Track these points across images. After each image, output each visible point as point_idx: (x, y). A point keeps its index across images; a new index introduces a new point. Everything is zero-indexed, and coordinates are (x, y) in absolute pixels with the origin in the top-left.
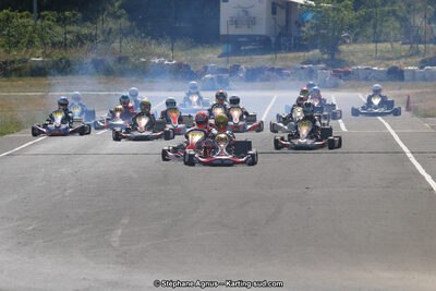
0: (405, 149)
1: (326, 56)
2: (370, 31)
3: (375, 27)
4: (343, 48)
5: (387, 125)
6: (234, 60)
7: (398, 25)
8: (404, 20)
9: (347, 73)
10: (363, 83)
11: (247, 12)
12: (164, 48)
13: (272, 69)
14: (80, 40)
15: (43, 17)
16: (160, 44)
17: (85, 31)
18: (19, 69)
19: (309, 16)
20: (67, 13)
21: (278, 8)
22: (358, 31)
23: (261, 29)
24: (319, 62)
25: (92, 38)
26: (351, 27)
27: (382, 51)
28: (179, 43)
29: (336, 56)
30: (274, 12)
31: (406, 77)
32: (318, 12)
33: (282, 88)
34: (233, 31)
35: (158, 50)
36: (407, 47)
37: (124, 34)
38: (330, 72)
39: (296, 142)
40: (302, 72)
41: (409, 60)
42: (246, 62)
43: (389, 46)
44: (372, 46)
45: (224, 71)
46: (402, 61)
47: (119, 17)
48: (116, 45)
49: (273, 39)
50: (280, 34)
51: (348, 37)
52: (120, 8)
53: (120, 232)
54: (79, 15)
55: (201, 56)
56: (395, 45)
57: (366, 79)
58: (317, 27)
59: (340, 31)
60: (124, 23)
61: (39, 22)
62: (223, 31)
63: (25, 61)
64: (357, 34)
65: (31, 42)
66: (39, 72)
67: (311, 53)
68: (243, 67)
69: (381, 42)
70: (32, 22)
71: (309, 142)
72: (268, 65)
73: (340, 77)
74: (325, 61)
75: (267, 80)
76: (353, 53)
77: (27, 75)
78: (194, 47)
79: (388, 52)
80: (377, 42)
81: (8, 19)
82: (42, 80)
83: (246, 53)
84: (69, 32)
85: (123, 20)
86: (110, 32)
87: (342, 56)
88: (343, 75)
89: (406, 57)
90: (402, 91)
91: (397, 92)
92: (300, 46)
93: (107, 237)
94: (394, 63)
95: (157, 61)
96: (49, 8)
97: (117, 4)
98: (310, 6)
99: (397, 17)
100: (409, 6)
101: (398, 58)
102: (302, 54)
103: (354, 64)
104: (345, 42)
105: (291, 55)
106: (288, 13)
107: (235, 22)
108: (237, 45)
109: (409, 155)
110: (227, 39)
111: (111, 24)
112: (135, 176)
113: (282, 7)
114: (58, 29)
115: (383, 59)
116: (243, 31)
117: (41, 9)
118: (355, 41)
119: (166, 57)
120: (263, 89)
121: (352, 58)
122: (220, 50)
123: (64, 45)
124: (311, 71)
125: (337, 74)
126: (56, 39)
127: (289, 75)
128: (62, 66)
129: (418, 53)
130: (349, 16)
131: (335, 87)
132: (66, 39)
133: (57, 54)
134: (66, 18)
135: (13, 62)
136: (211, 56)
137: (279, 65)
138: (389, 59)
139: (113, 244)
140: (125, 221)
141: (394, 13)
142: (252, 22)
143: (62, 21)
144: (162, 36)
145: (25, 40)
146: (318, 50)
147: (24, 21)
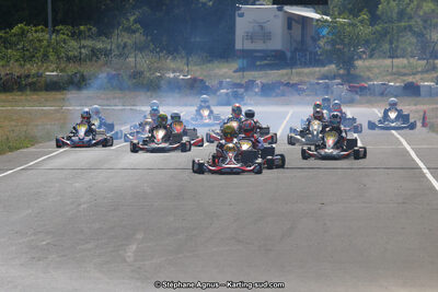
0: (421, 165)
1: (341, 72)
2: (386, 46)
3: (391, 43)
4: (359, 63)
5: (402, 140)
6: (250, 75)
7: (414, 40)
8: (420, 35)
9: (363, 89)
10: (379, 98)
11: (262, 27)
12: (180, 63)
13: (288, 84)
14: (95, 54)
15: (58, 31)
16: (174, 58)
17: (99, 45)
18: (34, 83)
19: (325, 32)
20: (82, 28)
21: (293, 23)
22: (373, 47)
23: (277, 44)
24: (334, 77)
25: (107, 53)
26: (367, 43)
27: (398, 67)
29: (352, 71)
30: (290, 27)
31: (422, 93)
32: (334, 27)
33: (299, 103)
34: (249, 46)
35: (172, 65)
36: (424, 62)
37: (140, 48)
38: (346, 87)
39: (322, 152)
40: (317, 87)
41: (426, 76)
42: (261, 77)
43: (405, 61)
44: (388, 62)
45: (240, 86)
46: (418, 77)
47: (134, 32)
48: (131, 60)
49: (289, 54)
50: (296, 49)
51: (364, 52)
52: (135, 22)
53: (134, 247)
54: (94, 29)
55: (217, 71)
56: (411, 60)
57: (382, 94)
58: (333, 43)
59: (356, 46)
60: (139, 37)
61: (54, 37)
62: (238, 46)
63: (39, 75)
64: (373, 50)
65: (45, 57)
66: (54, 86)
67: (326, 68)
68: (258, 82)
69: (397, 57)
70: (47, 36)
71: (335, 152)
72: (284, 80)
73: (357, 93)
74: (341, 76)
75: (283, 95)
76: (369, 69)
77: (41, 90)
78: (210, 61)
79: (404, 67)
80: (392, 57)
81: (23, 33)
82: (58, 95)
83: (262, 68)
84: (84, 47)
85: (137, 35)
86: (125, 46)
87: (357, 72)
88: (359, 89)
89: (422, 72)
90: (418, 107)
91: (414, 108)
92: (315, 61)
93: (121, 252)
94: (410, 79)
95: (172, 75)
96: (64, 22)
97: (132, 19)
98: (326, 21)
99: (414, 33)
100: (425, 21)
101: (414, 74)
102: (317, 69)
103: (369, 79)
104: (360, 58)
105: (306, 70)
106: (303, 28)
107: (251, 37)
108: (254, 60)
109: (426, 171)
110: (246, 54)
111: (126, 39)
112: (149, 191)
113: (297, 22)
114: (73, 43)
115: (400, 74)
116: (259, 46)
117: (56, 23)
118: (371, 56)
119: (181, 71)
120: (277, 104)
121: (368, 73)
122: (235, 65)
123: (78, 59)
124: (327, 87)
125: (352, 90)
126: (70, 54)
127: (304, 90)
128: (76, 80)
129: (434, 68)
130: (365, 31)
131: (351, 102)
132: (80, 53)
133: (72, 69)
134: (80, 32)
135: (28, 76)
136: (225, 71)
137: (295, 80)
138: (405, 75)
139: (128, 259)
140: (139, 236)
141: (410, 28)
142: (267, 36)
143: (76, 35)
144: (176, 50)
145: (39, 54)
146: (333, 66)
147: (39, 35)
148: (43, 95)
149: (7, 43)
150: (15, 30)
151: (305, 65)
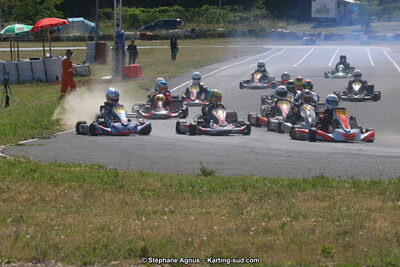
1: (364, 28)
3: (389, 14)
4: (373, 24)
6: (318, 30)
9: (375, 37)
10: (383, 42)
11: (324, 6)
12: (284, 24)
13: (337, 35)
15: (224, 8)
16: (282, 22)
17: (245, 15)
18: (212, 34)
19: (356, 9)
20: (236, 7)
21: (340, 4)
22: (380, 16)
23: (332, 15)
24: (360, 31)
25: (248, 19)
26: (377, 14)
27: (392, 26)
28: (290, 22)
29: (369, 29)
30: (338, 6)
33: (343, 44)
34: (318, 16)
35: (281, 25)
37: (263, 17)
38: (365, 36)
40: (352, 36)
42: (324, 31)
43: (395, 23)
44: (387, 23)
45: (313, 35)
47: (260, 8)
48: (261, 22)
49: (338, 19)
50: (341, 17)
51: (375, 19)
52: (262, 4)
54: (242, 7)
55: (302, 28)
57: (384, 40)
58: (360, 14)
60: (264, 11)
61: (222, 11)
62: (313, 16)
63: (215, 30)
64: (380, 18)
65: (218, 21)
66: (222, 36)
67: (356, 27)
68: (323, 34)
69: (392, 21)
70: (219, 11)
72: (336, 32)
73: (372, 39)
74: (363, 31)
75: (335, 40)
76: (377, 27)
77: (216, 38)
78: (299, 23)
79: (395, 26)
80: (389, 21)
81: (207, 9)
82: (224, 40)
83: (325, 26)
84: (237, 16)
86: (257, 16)
87: (372, 28)
88: (373, 37)
92: (351, 23)
94: (398, 32)
95: (280, 30)
96: (227, 4)
97: (260, 2)
98: (357, 4)
102: (352, 27)
103: (377, 32)
104: (373, 22)
105: (347, 28)
106: (345, 7)
107: (319, 11)
108: (320, 23)
110: (315, 20)
111: (258, 12)
114: (231, 14)
115: (393, 30)
116: (323, 15)
117: (223, 5)
118: (379, 21)
119: (285, 28)
120: (332, 44)
121: (377, 29)
122: (312, 25)
123: (234, 22)
124: (357, 36)
125: (369, 38)
126: (230, 19)
127: (346, 38)
128: (233, 33)
130: (376, 8)
131: (369, 44)
132: (235, 19)
133: (231, 27)
134: (235, 9)
135: (209, 31)
136: (306, 28)
137: (341, 33)
138: (395, 30)
142: (328, 11)
143: (232, 10)
144: (283, 18)
145: (215, 20)
146: (359, 26)
147: (215, 10)
148: (217, 40)
149: (200, 15)
150: (204, 8)
151: (346, 25)
